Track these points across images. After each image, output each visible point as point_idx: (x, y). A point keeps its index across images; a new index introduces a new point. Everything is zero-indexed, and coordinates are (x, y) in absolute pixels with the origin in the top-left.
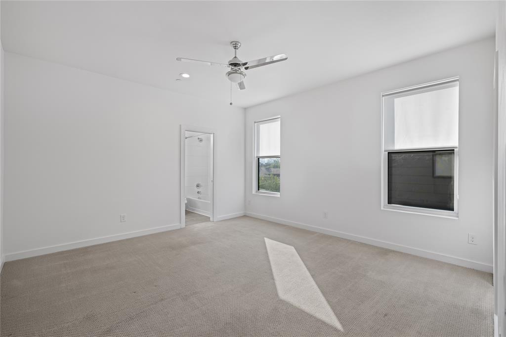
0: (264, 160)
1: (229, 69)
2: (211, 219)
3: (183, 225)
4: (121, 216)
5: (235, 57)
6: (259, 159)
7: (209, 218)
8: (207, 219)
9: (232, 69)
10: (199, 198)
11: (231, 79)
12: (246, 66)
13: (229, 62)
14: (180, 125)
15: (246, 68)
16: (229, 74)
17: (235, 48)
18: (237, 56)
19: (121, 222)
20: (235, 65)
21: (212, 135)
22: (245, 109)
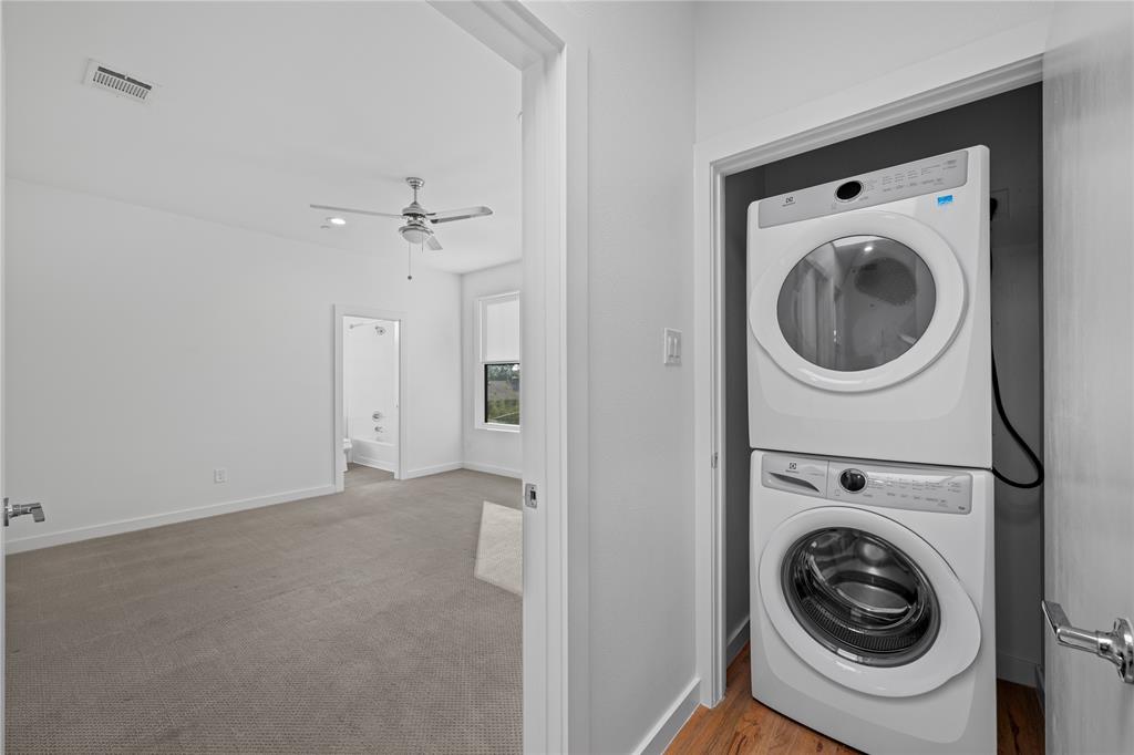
0: (494, 368)
1: (404, 222)
2: (396, 477)
3: (340, 487)
4: (215, 472)
5: (415, 203)
6: (486, 366)
7: (392, 474)
8: (390, 476)
9: (409, 221)
10: (378, 440)
11: (407, 238)
12: (433, 218)
13: (404, 210)
14: (334, 306)
15: (434, 221)
16: (404, 230)
17: (415, 187)
18: (418, 201)
19: (216, 482)
20: (415, 216)
21: (397, 324)
22: (462, 276)
